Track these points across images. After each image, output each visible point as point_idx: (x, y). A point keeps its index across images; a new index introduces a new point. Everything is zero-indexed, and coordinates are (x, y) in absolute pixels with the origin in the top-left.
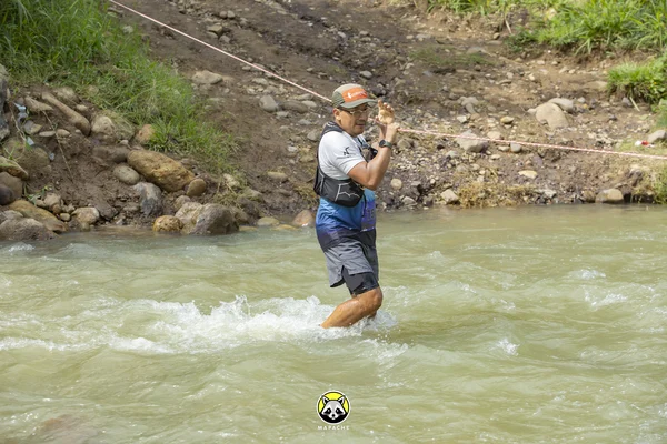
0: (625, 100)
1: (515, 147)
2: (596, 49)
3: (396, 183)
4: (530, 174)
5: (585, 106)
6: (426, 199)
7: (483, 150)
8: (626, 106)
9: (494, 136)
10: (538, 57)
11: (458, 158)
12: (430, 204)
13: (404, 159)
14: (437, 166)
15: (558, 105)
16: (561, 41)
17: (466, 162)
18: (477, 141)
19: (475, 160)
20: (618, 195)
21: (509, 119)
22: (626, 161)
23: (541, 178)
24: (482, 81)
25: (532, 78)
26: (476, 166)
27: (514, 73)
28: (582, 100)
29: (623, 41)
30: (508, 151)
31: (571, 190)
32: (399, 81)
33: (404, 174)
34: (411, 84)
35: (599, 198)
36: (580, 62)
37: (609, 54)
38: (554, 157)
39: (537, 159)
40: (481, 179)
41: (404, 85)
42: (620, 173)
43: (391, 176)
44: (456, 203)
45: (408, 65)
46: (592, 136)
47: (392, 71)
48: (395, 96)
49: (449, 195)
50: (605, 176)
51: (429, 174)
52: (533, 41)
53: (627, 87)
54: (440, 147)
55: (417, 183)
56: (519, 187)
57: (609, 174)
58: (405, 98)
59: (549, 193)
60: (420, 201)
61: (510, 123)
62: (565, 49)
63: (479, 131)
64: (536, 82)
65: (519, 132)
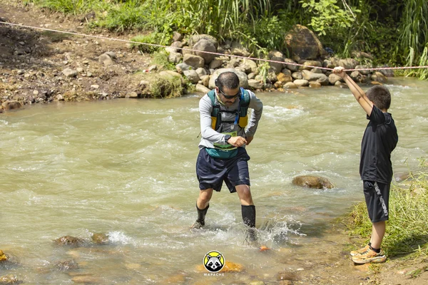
0: (139, 52)
1: (89, 74)
2: (126, 29)
3: (36, 92)
4: (96, 86)
5: (121, 55)
6: (49, 99)
7: (74, 76)
8: (139, 55)
9: (80, 69)
10: (100, 33)
11: (63, 80)
12: (51, 101)
13: (39, 81)
14: (54, 84)
15: (109, 55)
16: (110, 26)
17: (67, 82)
18: (72, 72)
19: (71, 81)
20: (135, 94)
21: (86, 62)
22: (138, 80)
23: (101, 88)
24: (74, 45)
25: (97, 43)
26: (71, 84)
27: (88, 40)
28: (119, 52)
29: (138, 26)
30: (86, 76)
31: (114, 93)
32: (37, 46)
33: (39, 88)
34: (42, 47)
35: (128, 96)
36: (119, 35)
37: (132, 32)
38: (106, 78)
39: (99, 79)
40: (74, 89)
41: (39, 48)
42: (136, 84)
43: (33, 89)
44: (63, 100)
45: (41, 39)
46: (123, 68)
47: (34, 41)
48: (35, 53)
49: (60, 97)
50: (129, 86)
51: (50, 88)
52: (97, 26)
53: (139, 46)
54: (55, 76)
55: (45, 92)
56: (91, 92)
57: (131, 85)
58: (39, 54)
59: (105, 94)
60: (46, 100)
61: (87, 64)
62: (112, 30)
63: (73, 67)
64: (98, 45)
65: (91, 68)
